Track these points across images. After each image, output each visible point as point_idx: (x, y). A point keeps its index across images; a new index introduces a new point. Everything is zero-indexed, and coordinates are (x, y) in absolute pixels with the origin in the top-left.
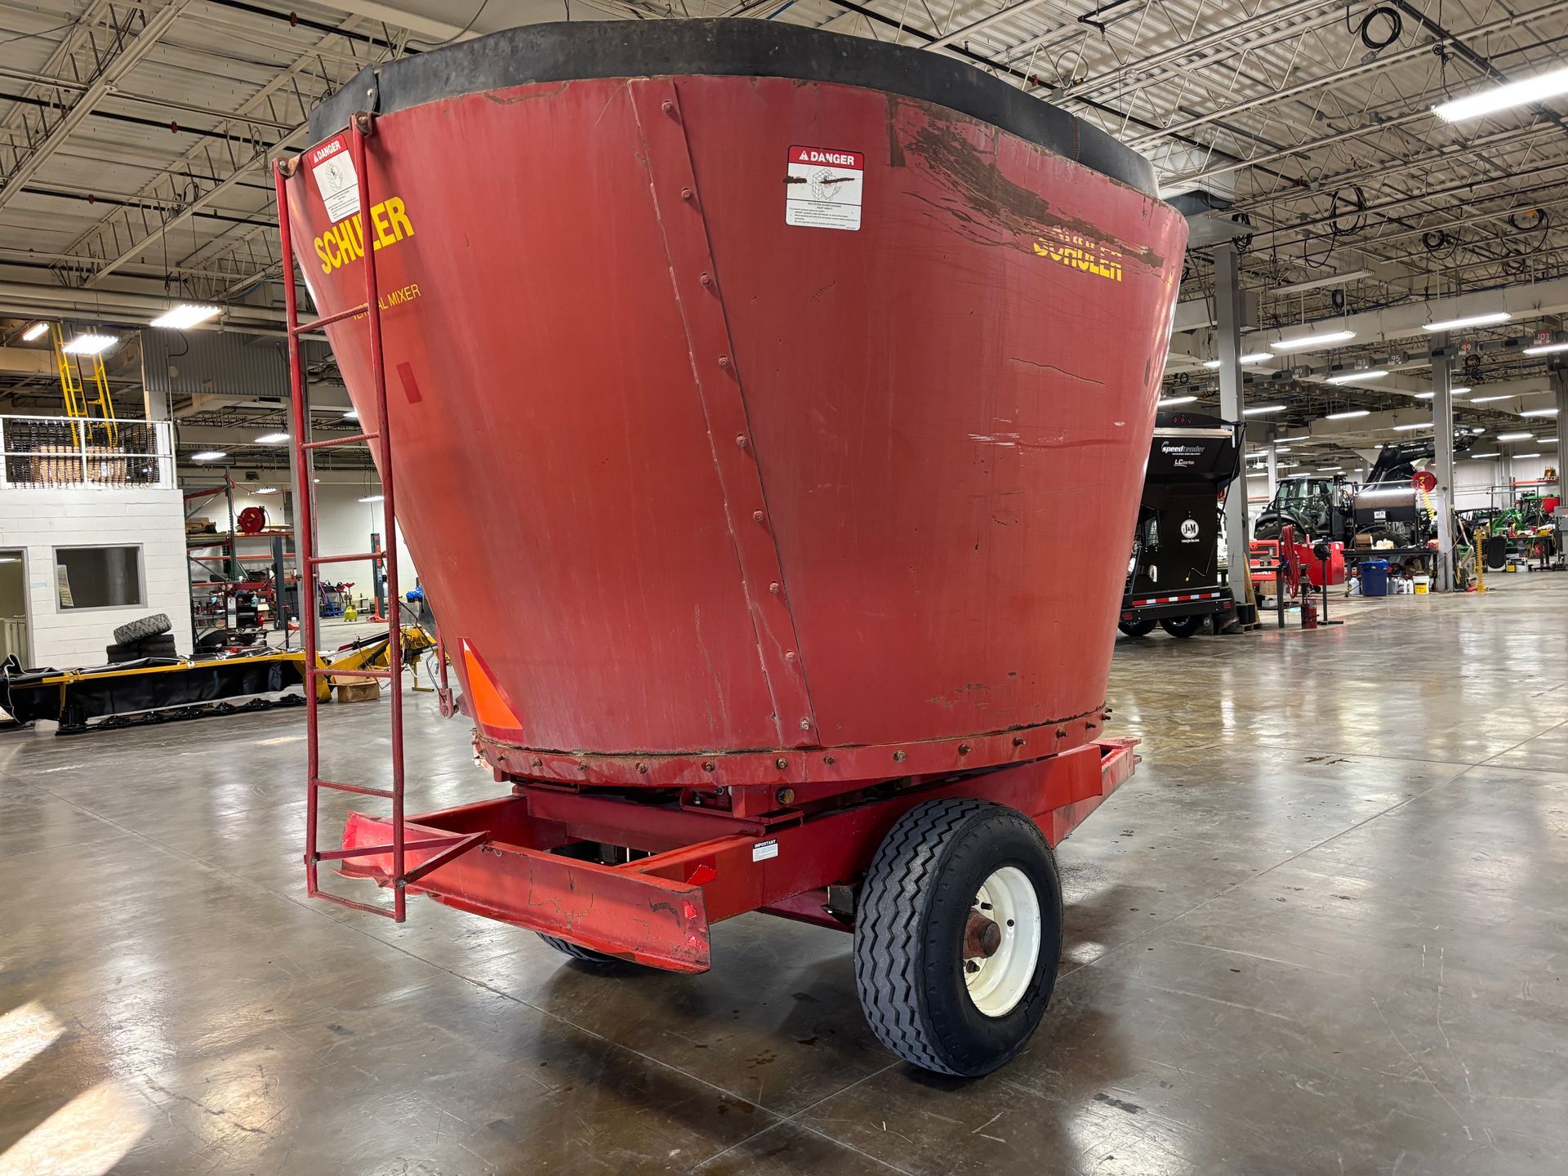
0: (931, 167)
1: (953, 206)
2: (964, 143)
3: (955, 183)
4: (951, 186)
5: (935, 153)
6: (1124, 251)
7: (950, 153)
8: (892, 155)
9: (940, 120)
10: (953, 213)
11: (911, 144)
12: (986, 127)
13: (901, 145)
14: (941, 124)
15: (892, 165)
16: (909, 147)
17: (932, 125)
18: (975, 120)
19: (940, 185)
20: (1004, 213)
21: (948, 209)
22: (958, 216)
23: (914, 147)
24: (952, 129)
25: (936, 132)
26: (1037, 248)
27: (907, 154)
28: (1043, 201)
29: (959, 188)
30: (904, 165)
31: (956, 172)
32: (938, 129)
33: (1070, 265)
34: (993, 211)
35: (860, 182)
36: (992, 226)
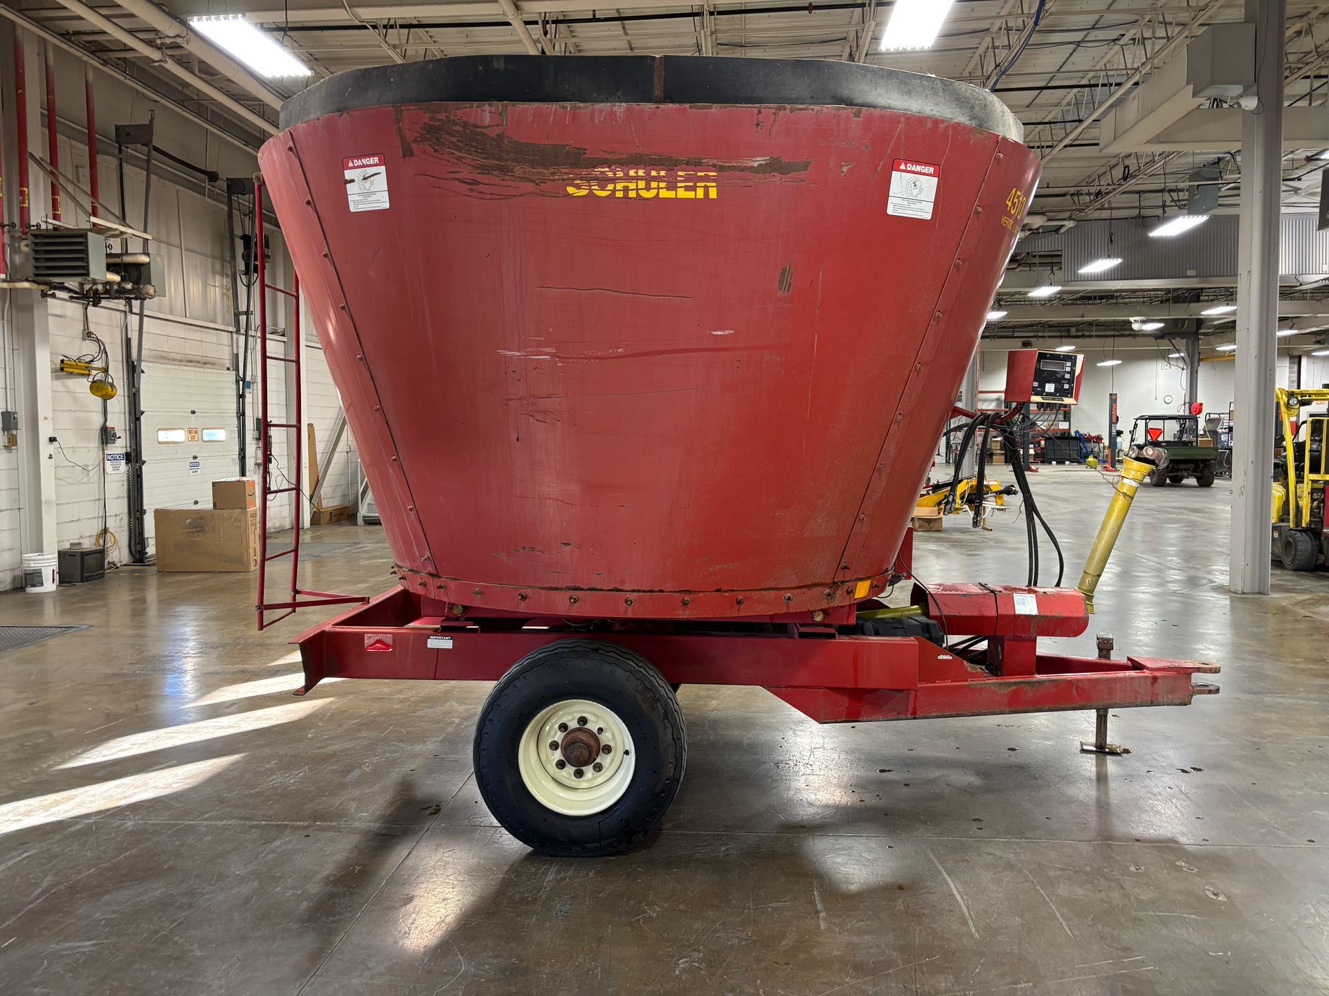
0: (436, 151)
1: (458, 176)
2: (465, 124)
3: (459, 158)
4: (456, 161)
5: (437, 139)
6: (720, 169)
7: (453, 136)
8: (403, 150)
9: (440, 113)
10: (460, 181)
11: (416, 138)
12: (490, 105)
13: (409, 141)
14: (442, 116)
15: (404, 157)
16: (415, 141)
17: (433, 119)
18: (476, 104)
19: (445, 163)
20: (518, 171)
21: (455, 179)
22: (465, 182)
23: (419, 139)
24: (452, 118)
25: (437, 123)
26: (571, 190)
27: (414, 146)
28: (577, 148)
29: (464, 161)
30: (413, 155)
31: (460, 149)
32: (438, 120)
33: (626, 197)
34: (504, 170)
35: (384, 175)
36: (504, 183)
